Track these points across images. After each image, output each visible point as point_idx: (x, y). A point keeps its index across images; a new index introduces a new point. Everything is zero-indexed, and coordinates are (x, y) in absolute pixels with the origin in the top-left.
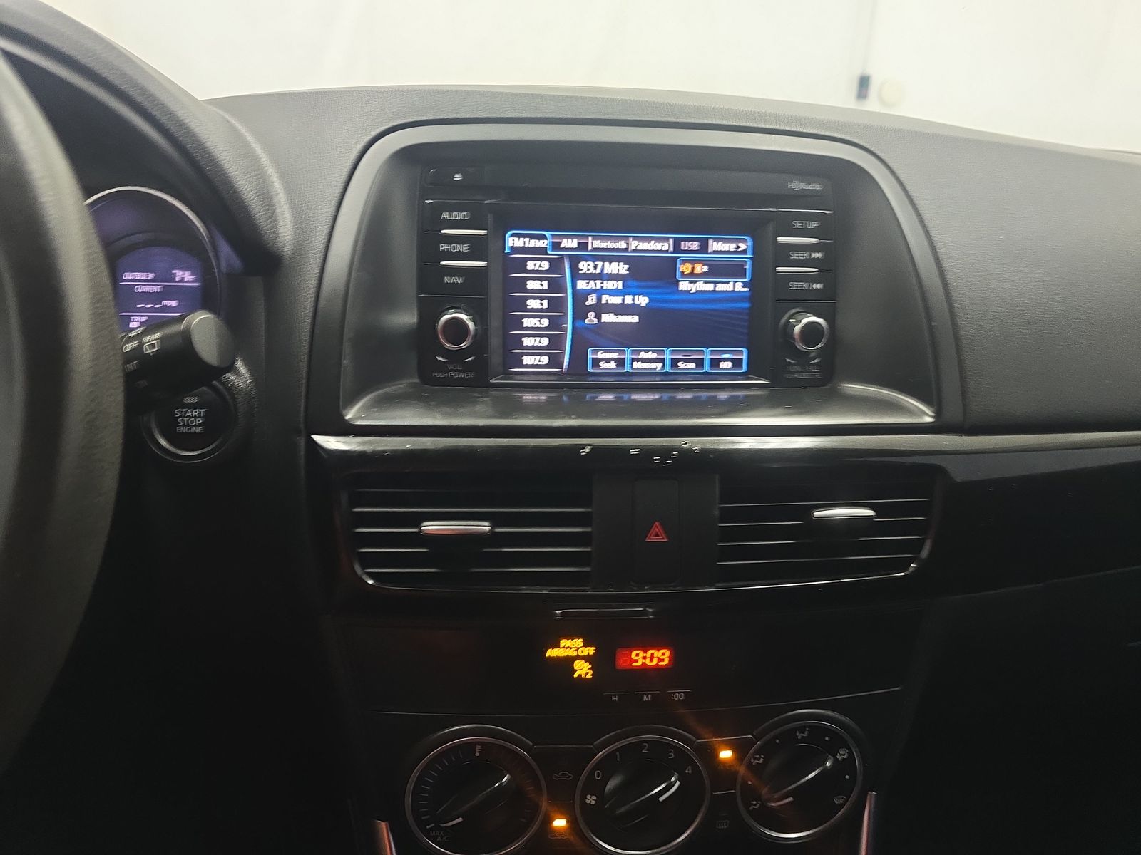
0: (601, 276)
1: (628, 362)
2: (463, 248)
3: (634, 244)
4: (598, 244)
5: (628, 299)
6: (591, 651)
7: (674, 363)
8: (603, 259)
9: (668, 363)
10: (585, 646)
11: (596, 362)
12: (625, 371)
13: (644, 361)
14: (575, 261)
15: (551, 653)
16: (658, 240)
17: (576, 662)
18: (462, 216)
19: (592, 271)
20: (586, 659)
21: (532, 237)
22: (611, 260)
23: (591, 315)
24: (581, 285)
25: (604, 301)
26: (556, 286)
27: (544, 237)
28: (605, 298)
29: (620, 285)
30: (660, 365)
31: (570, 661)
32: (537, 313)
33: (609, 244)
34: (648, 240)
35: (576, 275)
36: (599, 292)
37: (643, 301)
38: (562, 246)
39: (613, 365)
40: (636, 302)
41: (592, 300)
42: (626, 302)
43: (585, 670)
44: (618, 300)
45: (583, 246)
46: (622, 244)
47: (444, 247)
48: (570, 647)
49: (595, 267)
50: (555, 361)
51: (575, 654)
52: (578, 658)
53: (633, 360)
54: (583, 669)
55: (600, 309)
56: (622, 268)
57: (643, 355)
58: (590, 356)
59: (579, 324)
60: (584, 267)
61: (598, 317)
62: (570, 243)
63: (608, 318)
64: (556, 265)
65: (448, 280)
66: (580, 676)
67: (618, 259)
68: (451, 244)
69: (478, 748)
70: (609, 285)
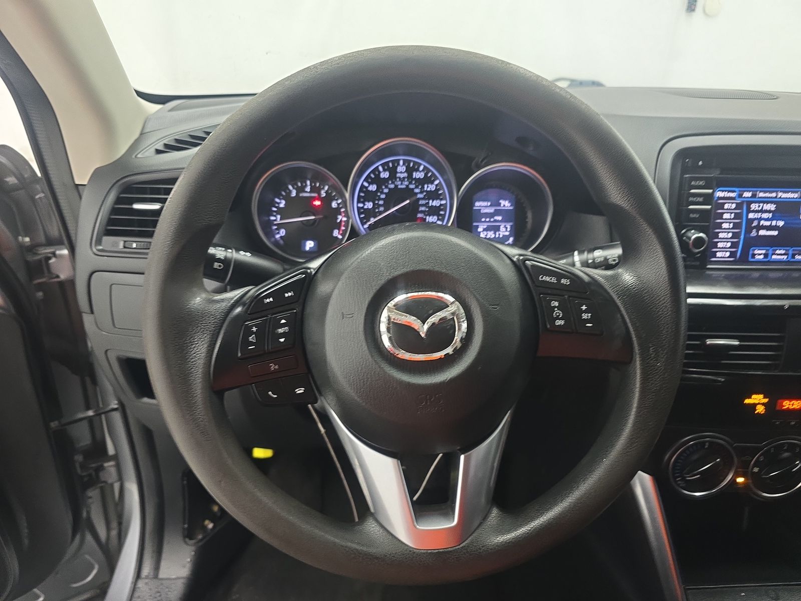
0: (762, 211)
1: (770, 255)
2: (701, 199)
3: (780, 194)
4: (761, 195)
5: (774, 223)
6: (766, 400)
7: (793, 256)
8: (764, 202)
9: (790, 256)
10: (764, 398)
11: (754, 255)
12: (768, 260)
13: (778, 255)
14: (749, 203)
15: (747, 401)
16: (793, 192)
17: (758, 406)
18: (701, 183)
19: (757, 208)
20: (763, 404)
21: (729, 191)
22: (768, 203)
23: (754, 231)
24: (751, 216)
25: (761, 224)
26: (737, 216)
27: (735, 191)
28: (762, 222)
29: (770, 215)
30: (786, 257)
31: (755, 405)
32: (727, 231)
33: (767, 195)
34: (788, 192)
35: (749, 211)
36: (760, 219)
37: (781, 223)
38: (743, 196)
39: (762, 257)
40: (778, 225)
41: (755, 223)
42: (772, 225)
43: (761, 410)
44: (768, 223)
45: (754, 196)
46: (774, 195)
47: (691, 199)
48: (757, 399)
49: (759, 206)
50: (733, 254)
51: (757, 402)
52: (759, 404)
53: (773, 254)
54: (760, 409)
55: (759, 228)
56: (772, 207)
57: (778, 252)
58: (751, 252)
59: (747, 235)
60: (754, 206)
61: (758, 232)
62: (748, 194)
63: (762, 232)
64: (739, 206)
65: (692, 216)
66: (758, 413)
67: (771, 202)
68: (694, 197)
69: (707, 444)
70: (765, 216)
